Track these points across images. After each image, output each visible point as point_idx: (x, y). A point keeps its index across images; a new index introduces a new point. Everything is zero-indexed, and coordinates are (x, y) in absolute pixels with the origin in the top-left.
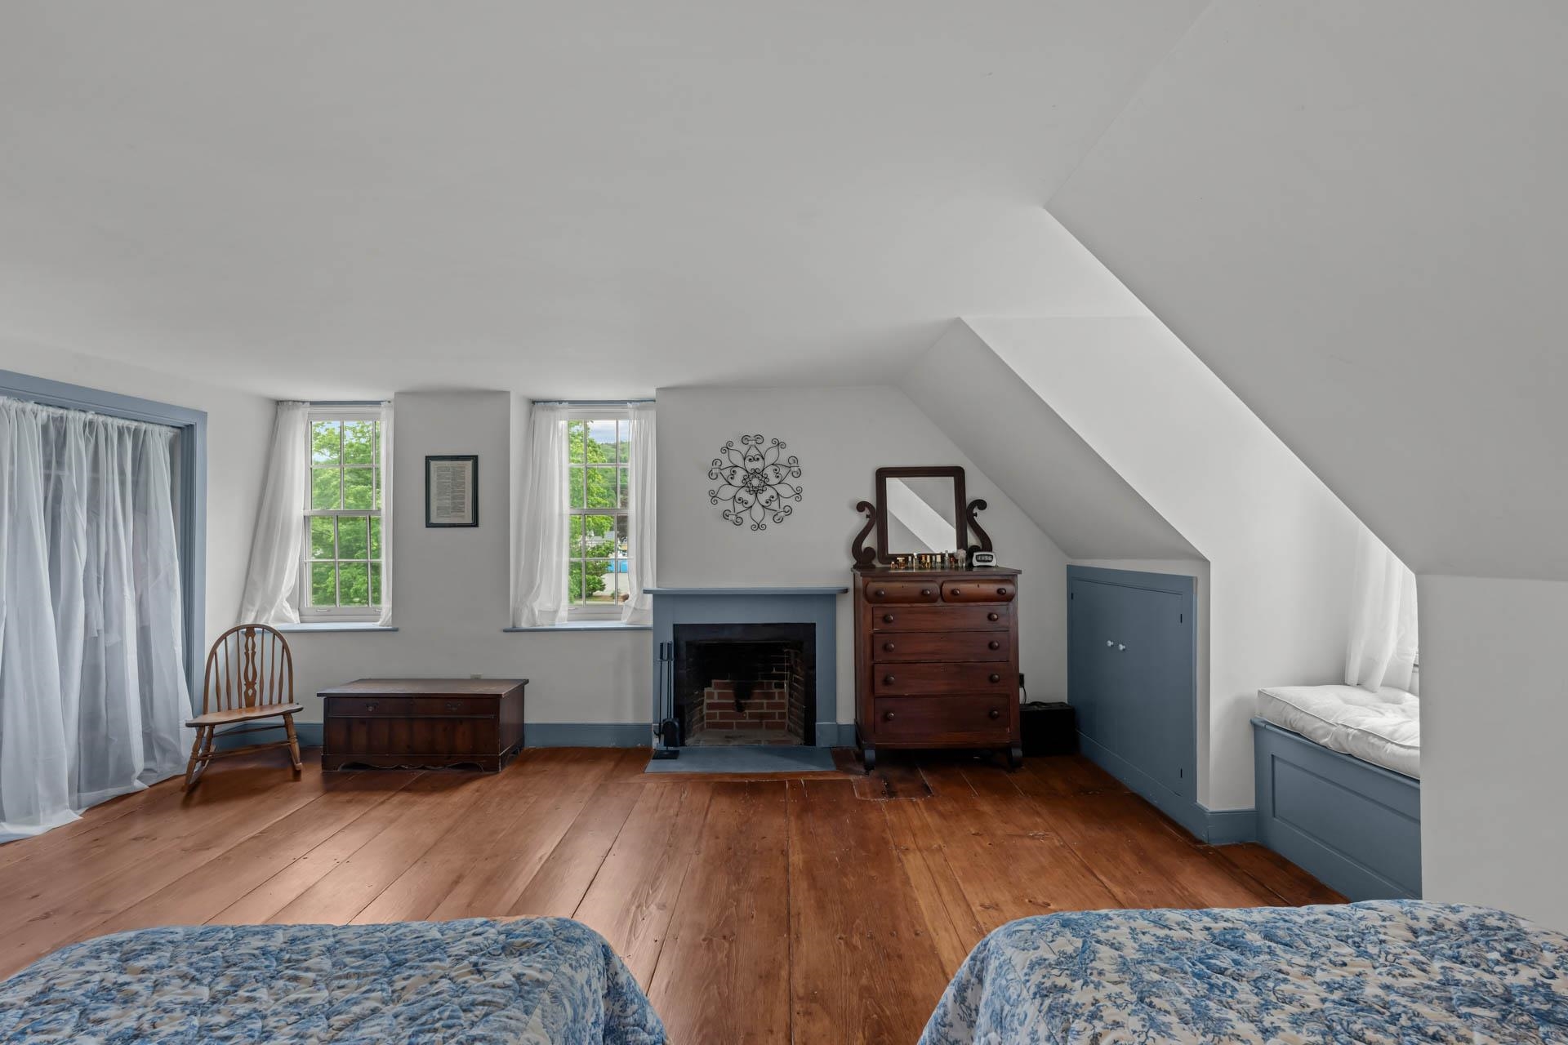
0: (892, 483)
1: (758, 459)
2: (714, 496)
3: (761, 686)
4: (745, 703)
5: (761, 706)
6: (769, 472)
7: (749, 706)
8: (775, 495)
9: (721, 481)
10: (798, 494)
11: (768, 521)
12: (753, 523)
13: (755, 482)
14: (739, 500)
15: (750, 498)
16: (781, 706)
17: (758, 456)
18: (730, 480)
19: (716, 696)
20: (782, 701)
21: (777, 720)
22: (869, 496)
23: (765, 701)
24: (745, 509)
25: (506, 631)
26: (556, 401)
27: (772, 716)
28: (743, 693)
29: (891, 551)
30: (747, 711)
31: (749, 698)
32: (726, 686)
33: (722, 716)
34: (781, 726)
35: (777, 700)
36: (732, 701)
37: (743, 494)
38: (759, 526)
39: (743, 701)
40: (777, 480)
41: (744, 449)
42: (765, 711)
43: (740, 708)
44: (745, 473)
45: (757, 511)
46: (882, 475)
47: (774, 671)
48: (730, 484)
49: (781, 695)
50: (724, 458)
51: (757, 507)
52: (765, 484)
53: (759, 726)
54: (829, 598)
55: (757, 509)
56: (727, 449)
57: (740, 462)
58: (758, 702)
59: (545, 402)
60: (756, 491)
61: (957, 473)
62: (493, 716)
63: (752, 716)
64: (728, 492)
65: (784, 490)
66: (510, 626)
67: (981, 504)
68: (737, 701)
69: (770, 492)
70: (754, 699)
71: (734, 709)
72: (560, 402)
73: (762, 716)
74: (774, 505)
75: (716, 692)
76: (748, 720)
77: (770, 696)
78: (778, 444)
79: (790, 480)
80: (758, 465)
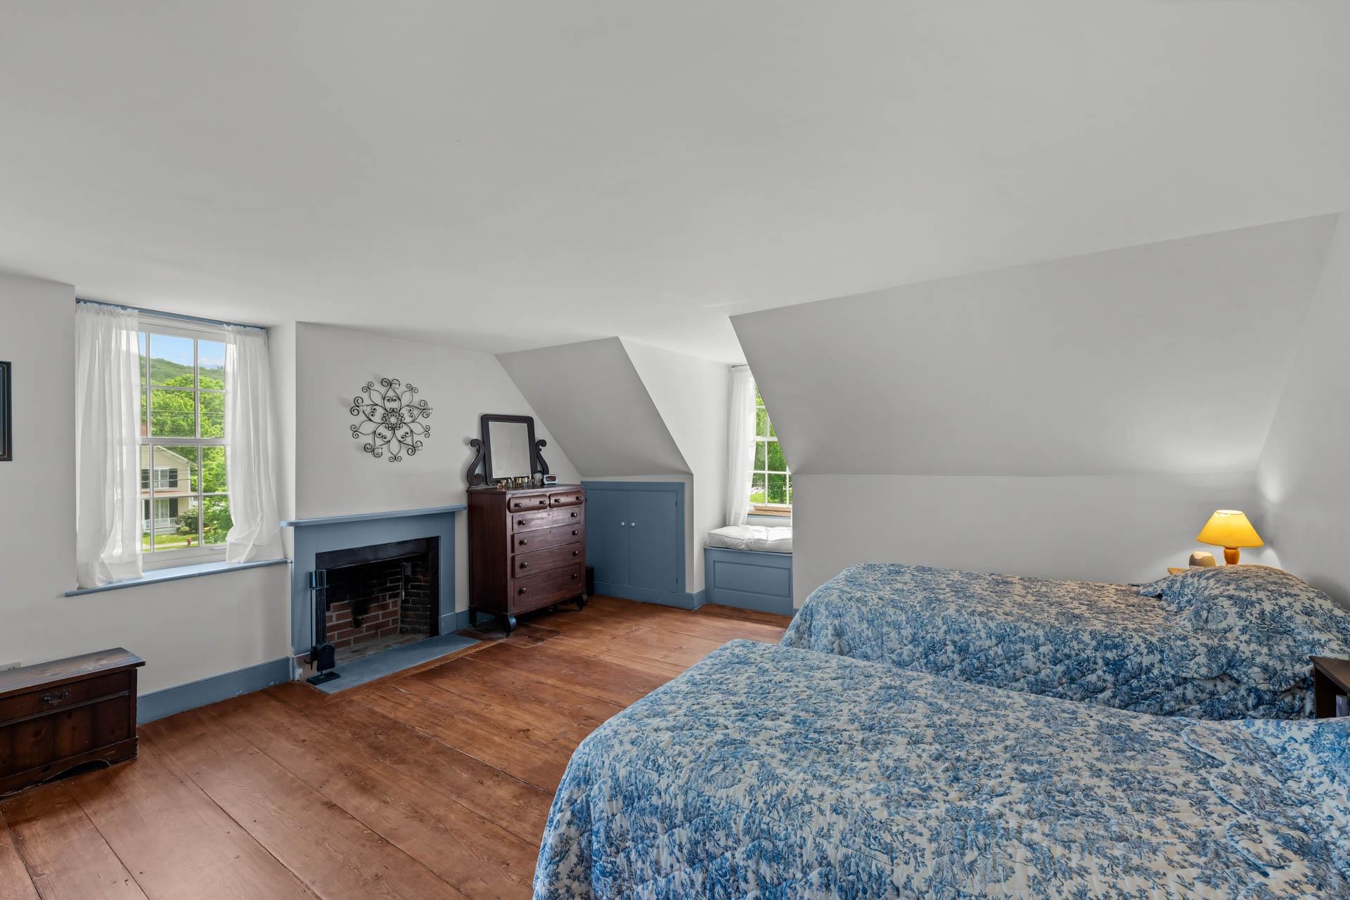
0: (492, 425)
1: (395, 400)
2: (355, 431)
3: (377, 599)
4: (363, 619)
5: (377, 617)
6: (404, 411)
7: (366, 621)
8: (408, 431)
9: (362, 417)
10: (427, 431)
11: (403, 453)
12: (391, 455)
13: (393, 420)
14: (379, 435)
15: (388, 434)
16: (395, 613)
17: (394, 398)
18: (371, 417)
19: (334, 619)
20: (395, 609)
21: (391, 626)
22: (475, 434)
23: (380, 612)
24: (384, 443)
25: (68, 595)
26: (117, 306)
27: (386, 624)
28: (360, 610)
29: (495, 476)
30: (364, 626)
31: (366, 613)
32: (343, 607)
33: (340, 636)
34: (394, 630)
35: (391, 609)
36: (351, 619)
37: (382, 430)
38: (395, 458)
39: (360, 617)
40: (410, 419)
41: (383, 390)
42: (381, 620)
43: (357, 624)
44: (383, 411)
45: (394, 445)
46: (485, 420)
47: (389, 585)
48: (371, 421)
49: (395, 604)
50: (365, 396)
51: (394, 442)
52: (401, 422)
53: (374, 636)
54: (449, 515)
55: (394, 444)
56: (368, 388)
57: (379, 401)
58: (376, 614)
59: (100, 303)
60: (393, 428)
61: (529, 421)
62: (126, 693)
63: (369, 628)
64: (368, 427)
65: (416, 428)
66: (74, 589)
67: (543, 443)
68: (354, 619)
69: (405, 429)
70: (370, 613)
71: (351, 626)
72: (124, 307)
73: (377, 627)
74: (409, 440)
75: (334, 614)
76: (365, 633)
77: (384, 607)
78: (411, 389)
79: (420, 419)
80: (395, 405)
